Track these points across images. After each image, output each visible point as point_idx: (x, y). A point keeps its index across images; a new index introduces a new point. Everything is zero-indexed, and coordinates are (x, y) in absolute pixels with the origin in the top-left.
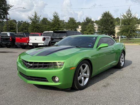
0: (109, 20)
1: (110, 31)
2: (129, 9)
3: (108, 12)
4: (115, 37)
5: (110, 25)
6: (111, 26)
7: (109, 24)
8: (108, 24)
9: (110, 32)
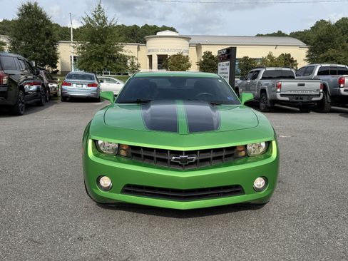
0: (41, 26)
1: (46, 55)
2: (99, 6)
3: (36, 4)
4: (58, 71)
5: (44, 40)
6: (47, 41)
7: (43, 36)
8: (38, 37)
9: (46, 57)
